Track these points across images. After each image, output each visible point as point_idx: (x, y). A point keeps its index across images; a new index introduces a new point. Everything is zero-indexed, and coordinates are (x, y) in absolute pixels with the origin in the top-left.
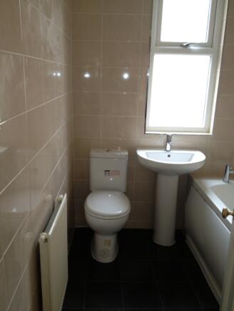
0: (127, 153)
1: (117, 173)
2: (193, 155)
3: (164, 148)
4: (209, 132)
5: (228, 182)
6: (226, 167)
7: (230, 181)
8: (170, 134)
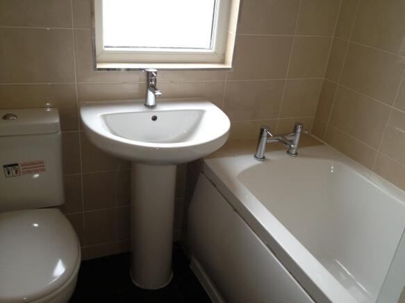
0: (57, 120)
1: (38, 166)
2: (202, 112)
3: (142, 99)
4: (223, 62)
5: (264, 158)
6: (262, 131)
7: (267, 156)
8: (152, 68)
